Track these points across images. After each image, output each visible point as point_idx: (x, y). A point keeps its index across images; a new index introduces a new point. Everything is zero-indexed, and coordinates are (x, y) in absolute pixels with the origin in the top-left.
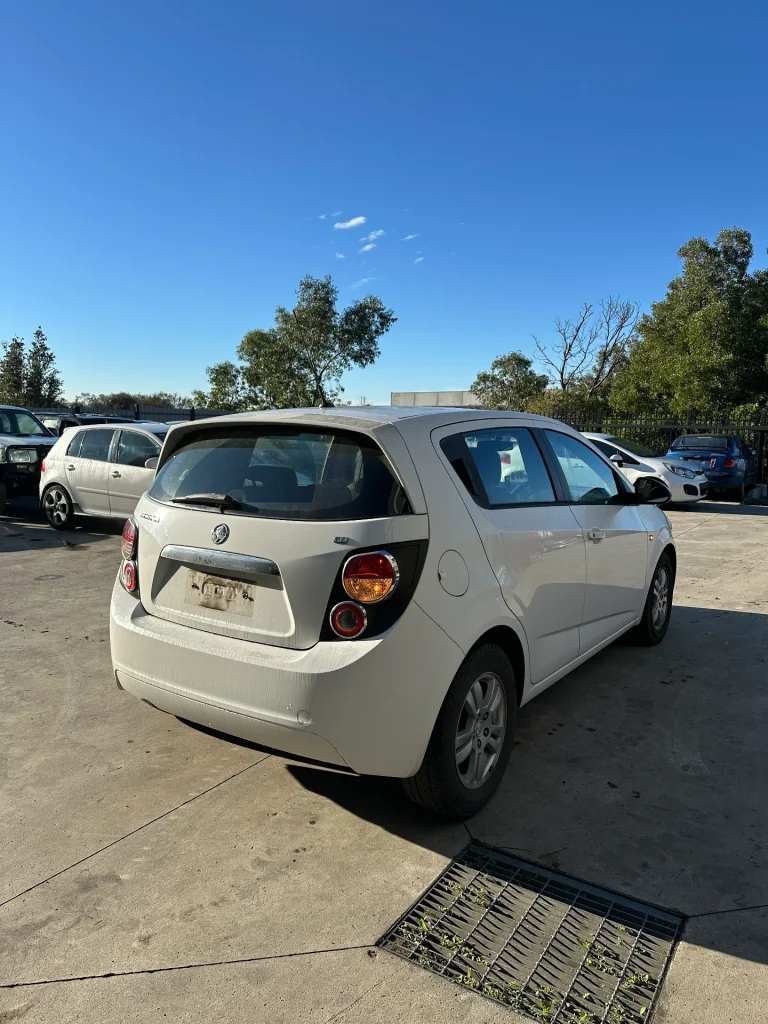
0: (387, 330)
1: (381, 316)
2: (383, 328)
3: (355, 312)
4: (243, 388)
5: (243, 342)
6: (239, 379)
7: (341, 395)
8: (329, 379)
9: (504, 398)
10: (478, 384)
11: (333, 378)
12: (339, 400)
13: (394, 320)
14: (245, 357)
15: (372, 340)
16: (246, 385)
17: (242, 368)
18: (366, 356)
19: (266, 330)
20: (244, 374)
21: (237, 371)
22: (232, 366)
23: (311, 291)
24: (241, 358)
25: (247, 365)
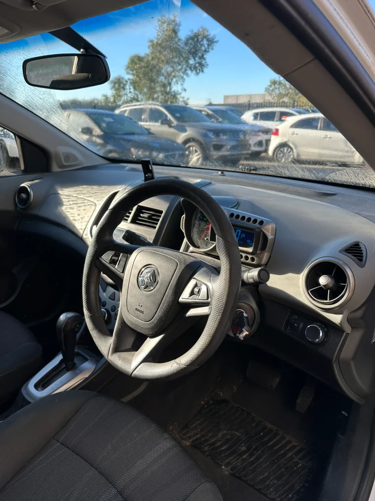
0: (212, 49)
1: (208, 40)
2: (209, 49)
3: (192, 38)
4: (130, 92)
5: (129, 63)
6: (127, 87)
7: (184, 94)
8: (177, 83)
9: (286, 95)
10: (271, 86)
11: (180, 83)
12: (183, 98)
13: (216, 42)
14: (130, 72)
15: (202, 57)
16: (132, 90)
17: (129, 79)
18: (200, 67)
19: (142, 54)
20: (131, 83)
21: (127, 82)
22: (123, 78)
23: (165, 25)
24: (128, 73)
25: (131, 77)
